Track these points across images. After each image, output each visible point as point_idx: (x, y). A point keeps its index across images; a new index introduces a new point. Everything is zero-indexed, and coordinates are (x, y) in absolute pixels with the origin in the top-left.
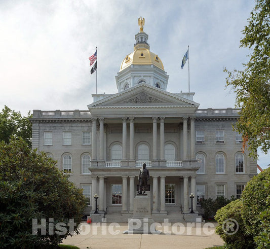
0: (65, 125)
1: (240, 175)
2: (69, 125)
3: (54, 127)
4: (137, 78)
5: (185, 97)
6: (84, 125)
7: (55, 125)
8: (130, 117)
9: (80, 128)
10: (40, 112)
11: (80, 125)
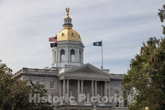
0: (41, 77)
1: (126, 109)
2: (43, 78)
3: (34, 78)
4: (70, 48)
5: (106, 71)
6: (51, 78)
7: (35, 77)
8: (82, 79)
9: (49, 80)
10: (27, 69)
11: (49, 78)
